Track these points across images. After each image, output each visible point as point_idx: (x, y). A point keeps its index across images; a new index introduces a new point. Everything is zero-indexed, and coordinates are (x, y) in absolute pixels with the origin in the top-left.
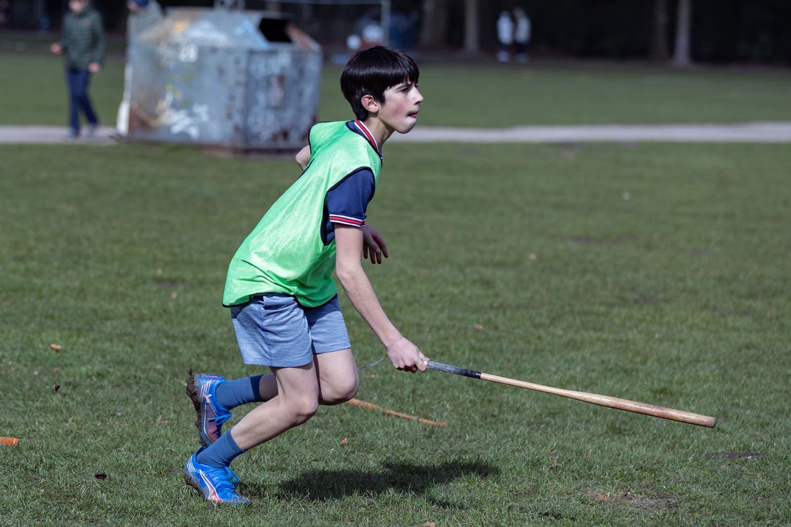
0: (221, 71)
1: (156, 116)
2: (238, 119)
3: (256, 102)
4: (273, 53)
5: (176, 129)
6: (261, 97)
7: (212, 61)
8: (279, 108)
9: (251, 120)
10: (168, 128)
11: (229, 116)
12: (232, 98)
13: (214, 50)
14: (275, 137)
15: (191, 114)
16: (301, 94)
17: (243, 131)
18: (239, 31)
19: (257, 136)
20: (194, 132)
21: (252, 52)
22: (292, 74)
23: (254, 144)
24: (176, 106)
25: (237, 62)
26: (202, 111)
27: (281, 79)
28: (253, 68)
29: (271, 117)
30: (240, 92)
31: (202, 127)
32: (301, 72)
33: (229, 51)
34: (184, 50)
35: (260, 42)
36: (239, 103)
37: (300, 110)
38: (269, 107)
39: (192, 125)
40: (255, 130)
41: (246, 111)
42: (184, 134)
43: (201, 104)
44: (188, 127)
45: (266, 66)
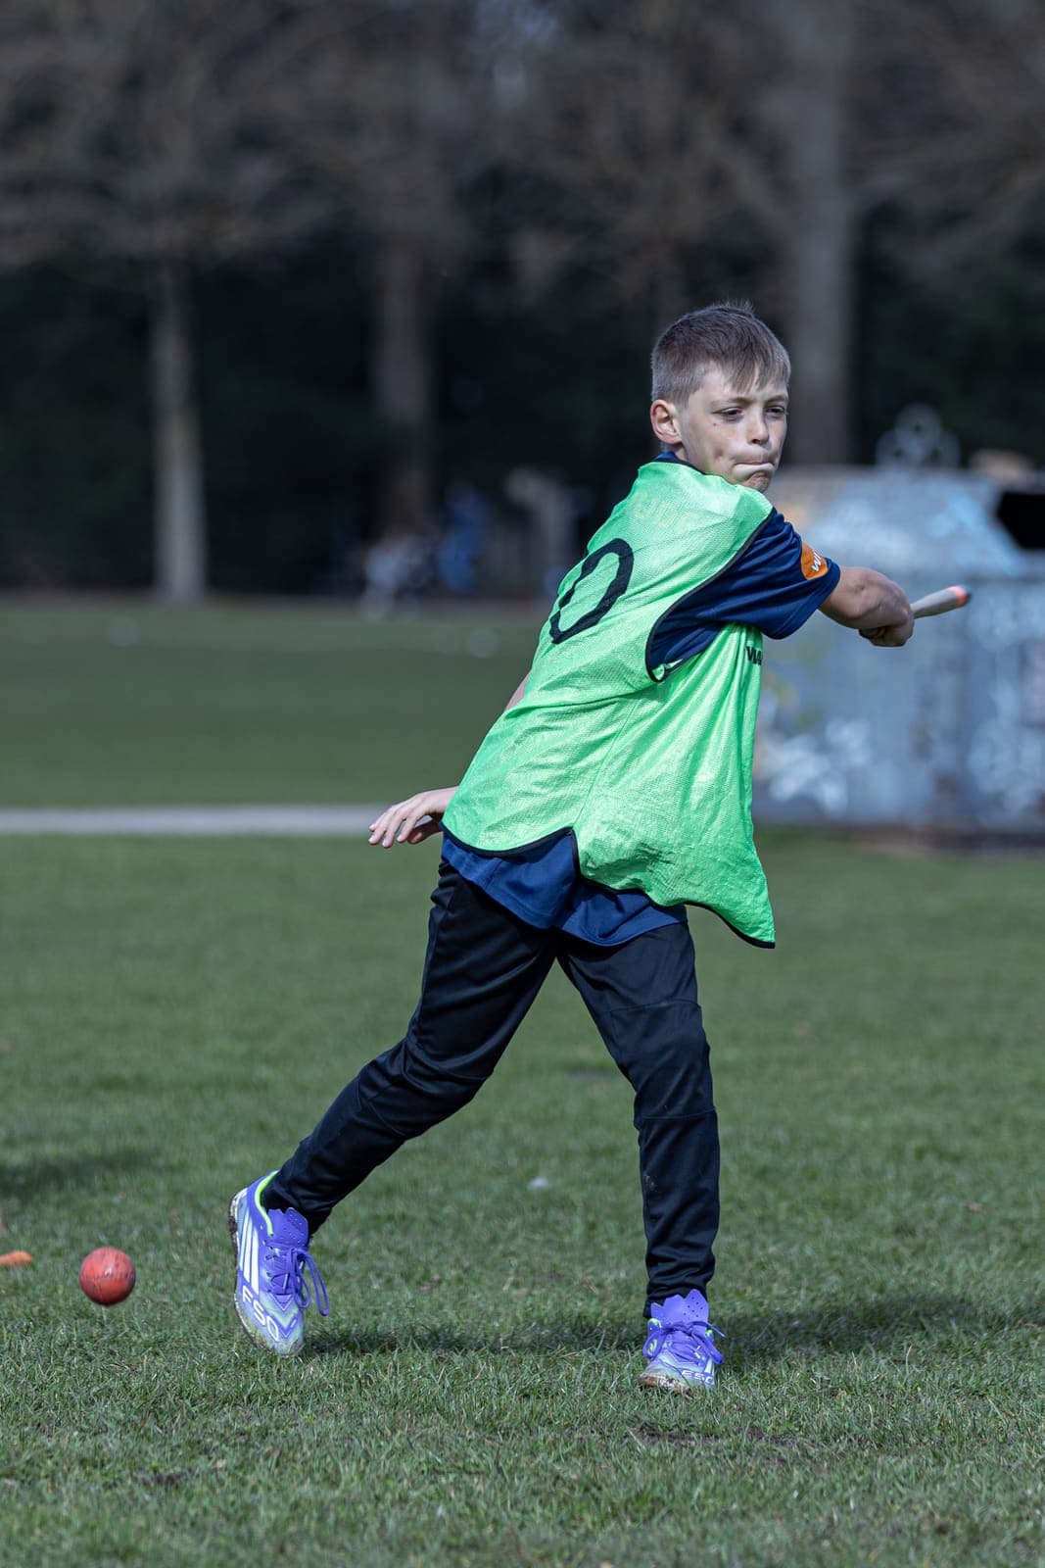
2: (943, 756)
3: (992, 710)
4: (1032, 582)
5: (788, 787)
6: (1006, 698)
9: (980, 759)
10: (765, 785)
11: (922, 748)
12: (927, 702)
15: (823, 748)
17: (952, 785)
18: (941, 525)
19: (997, 800)
20: (832, 795)
23: (993, 820)
24: (783, 728)
26: (851, 738)
28: (981, 622)
29: (1033, 750)
30: (946, 685)
31: (852, 780)
35: (996, 552)
36: (944, 715)
38: (1026, 724)
39: (825, 775)
40: (988, 785)
41: (963, 736)
42: (806, 801)
43: (849, 717)
44: (815, 783)
45: (1015, 616)
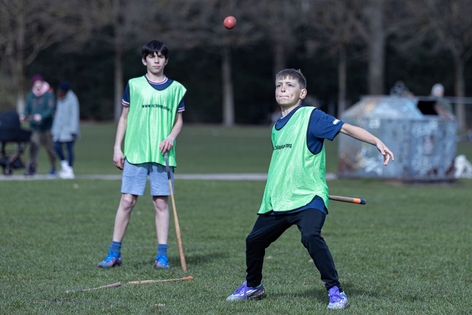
0: (395, 134)
1: (356, 162)
2: (405, 162)
3: (416, 151)
4: (426, 122)
5: (369, 169)
6: (420, 149)
7: (389, 128)
8: (430, 155)
9: (414, 163)
10: (364, 169)
11: (400, 161)
12: (401, 150)
13: (390, 121)
14: (429, 173)
15: (377, 160)
16: (444, 146)
17: (407, 169)
18: (405, 109)
19: (418, 172)
20: (379, 171)
21: (413, 122)
22: (439, 134)
23: (417, 177)
24: (368, 156)
25: (404, 127)
27: (432, 137)
28: (414, 131)
29: (426, 161)
30: (406, 146)
32: (444, 133)
33: (399, 121)
34: (371, 121)
35: (418, 115)
36: (405, 153)
37: (444, 156)
38: (424, 155)
39: (378, 167)
40: (416, 169)
41: (410, 157)
42: (373, 172)
44: (375, 168)
45: (422, 130)
